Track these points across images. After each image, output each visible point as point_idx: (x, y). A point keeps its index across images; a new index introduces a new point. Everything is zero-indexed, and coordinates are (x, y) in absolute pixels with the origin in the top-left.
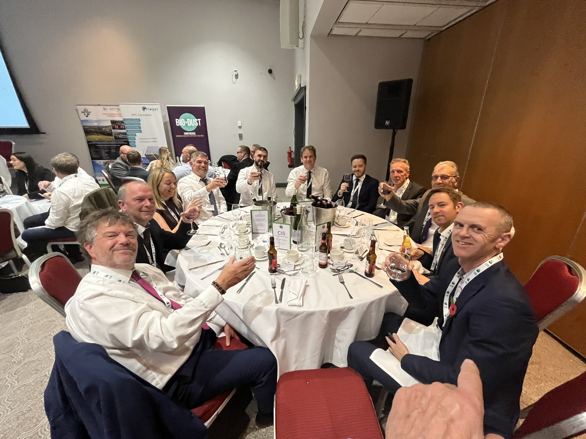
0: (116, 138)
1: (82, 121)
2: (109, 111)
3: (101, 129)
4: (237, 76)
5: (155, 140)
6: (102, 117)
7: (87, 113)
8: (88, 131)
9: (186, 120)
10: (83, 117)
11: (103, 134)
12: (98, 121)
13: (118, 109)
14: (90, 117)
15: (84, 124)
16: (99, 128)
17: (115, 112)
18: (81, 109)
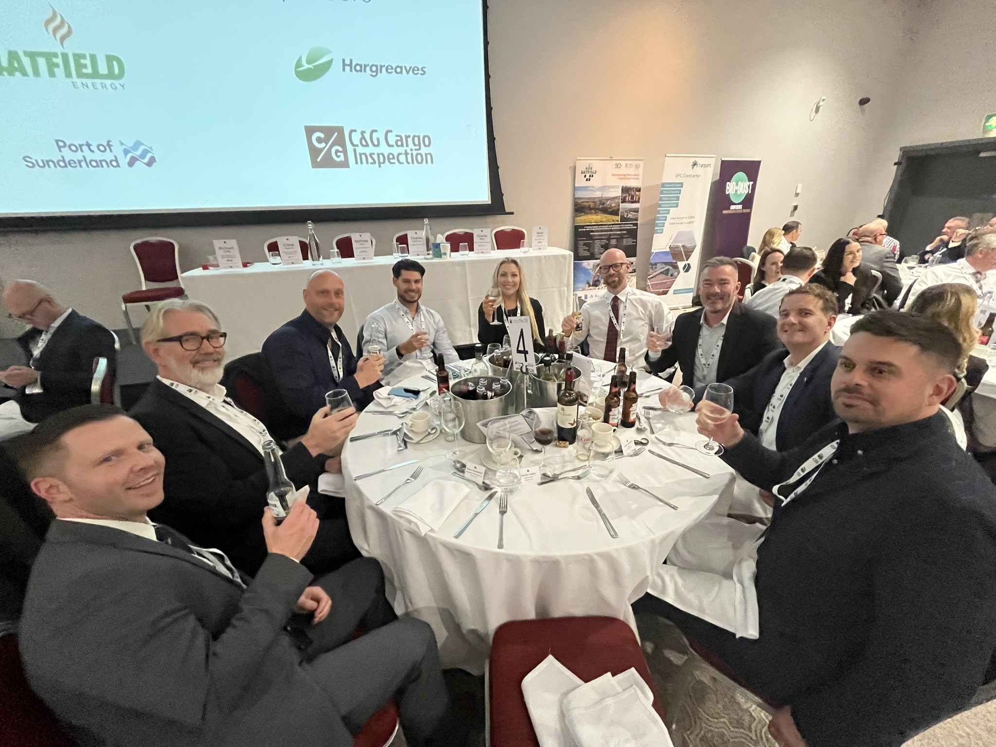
0: (623, 219)
2: (623, 171)
3: (603, 204)
5: (691, 220)
6: (612, 181)
7: (589, 174)
8: (579, 208)
9: (737, 185)
10: (581, 182)
11: (605, 211)
12: (603, 188)
13: (637, 167)
14: (595, 182)
15: (579, 194)
16: (602, 201)
17: (631, 171)
18: (581, 166)
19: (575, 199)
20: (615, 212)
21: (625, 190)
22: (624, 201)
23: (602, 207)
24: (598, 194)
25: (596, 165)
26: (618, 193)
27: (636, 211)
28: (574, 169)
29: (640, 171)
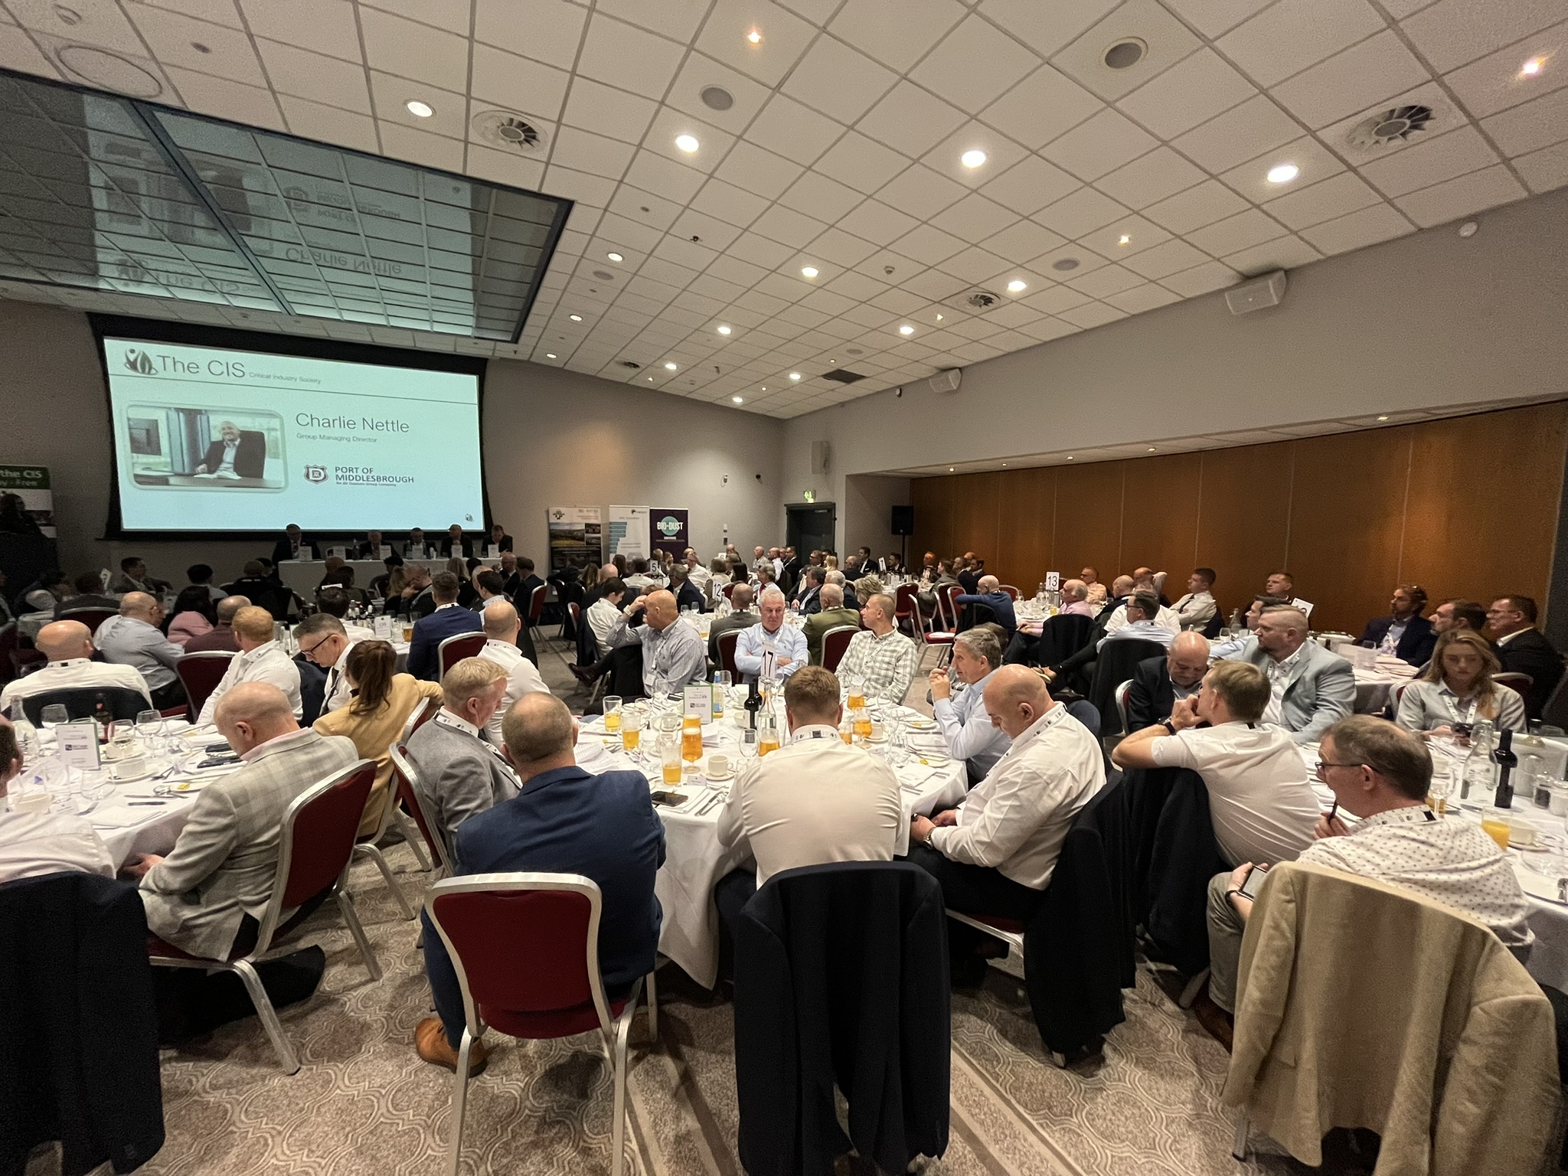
0: (588, 543)
1: (550, 524)
2: (585, 514)
3: (572, 534)
4: (725, 481)
5: (638, 545)
6: (577, 520)
7: (559, 515)
8: (554, 535)
9: (668, 524)
10: (553, 519)
11: (574, 538)
12: (571, 524)
13: (596, 511)
14: (562, 520)
15: (552, 527)
16: (571, 532)
17: (592, 514)
18: (553, 510)
19: (550, 530)
20: (582, 539)
21: (587, 525)
22: (587, 532)
23: (570, 535)
24: (567, 528)
25: (563, 510)
26: (583, 527)
27: (599, 538)
28: (548, 512)
29: (599, 514)
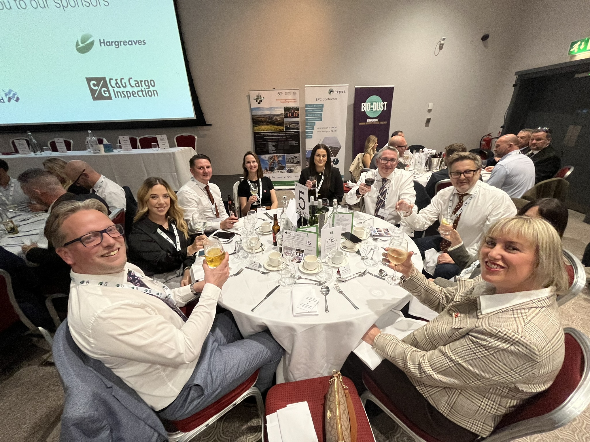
0: (287, 128)
1: (252, 109)
2: (284, 97)
3: (272, 119)
4: (441, 47)
7: (260, 99)
8: (256, 121)
9: (372, 104)
10: (254, 105)
11: (273, 123)
12: (270, 109)
13: (294, 94)
14: (263, 105)
15: (254, 112)
16: (271, 117)
17: (290, 97)
18: (254, 94)
19: (253, 116)
21: (286, 109)
22: (286, 117)
24: (267, 113)
25: (263, 94)
26: (282, 112)
27: (297, 123)
28: (249, 96)
29: (297, 97)
